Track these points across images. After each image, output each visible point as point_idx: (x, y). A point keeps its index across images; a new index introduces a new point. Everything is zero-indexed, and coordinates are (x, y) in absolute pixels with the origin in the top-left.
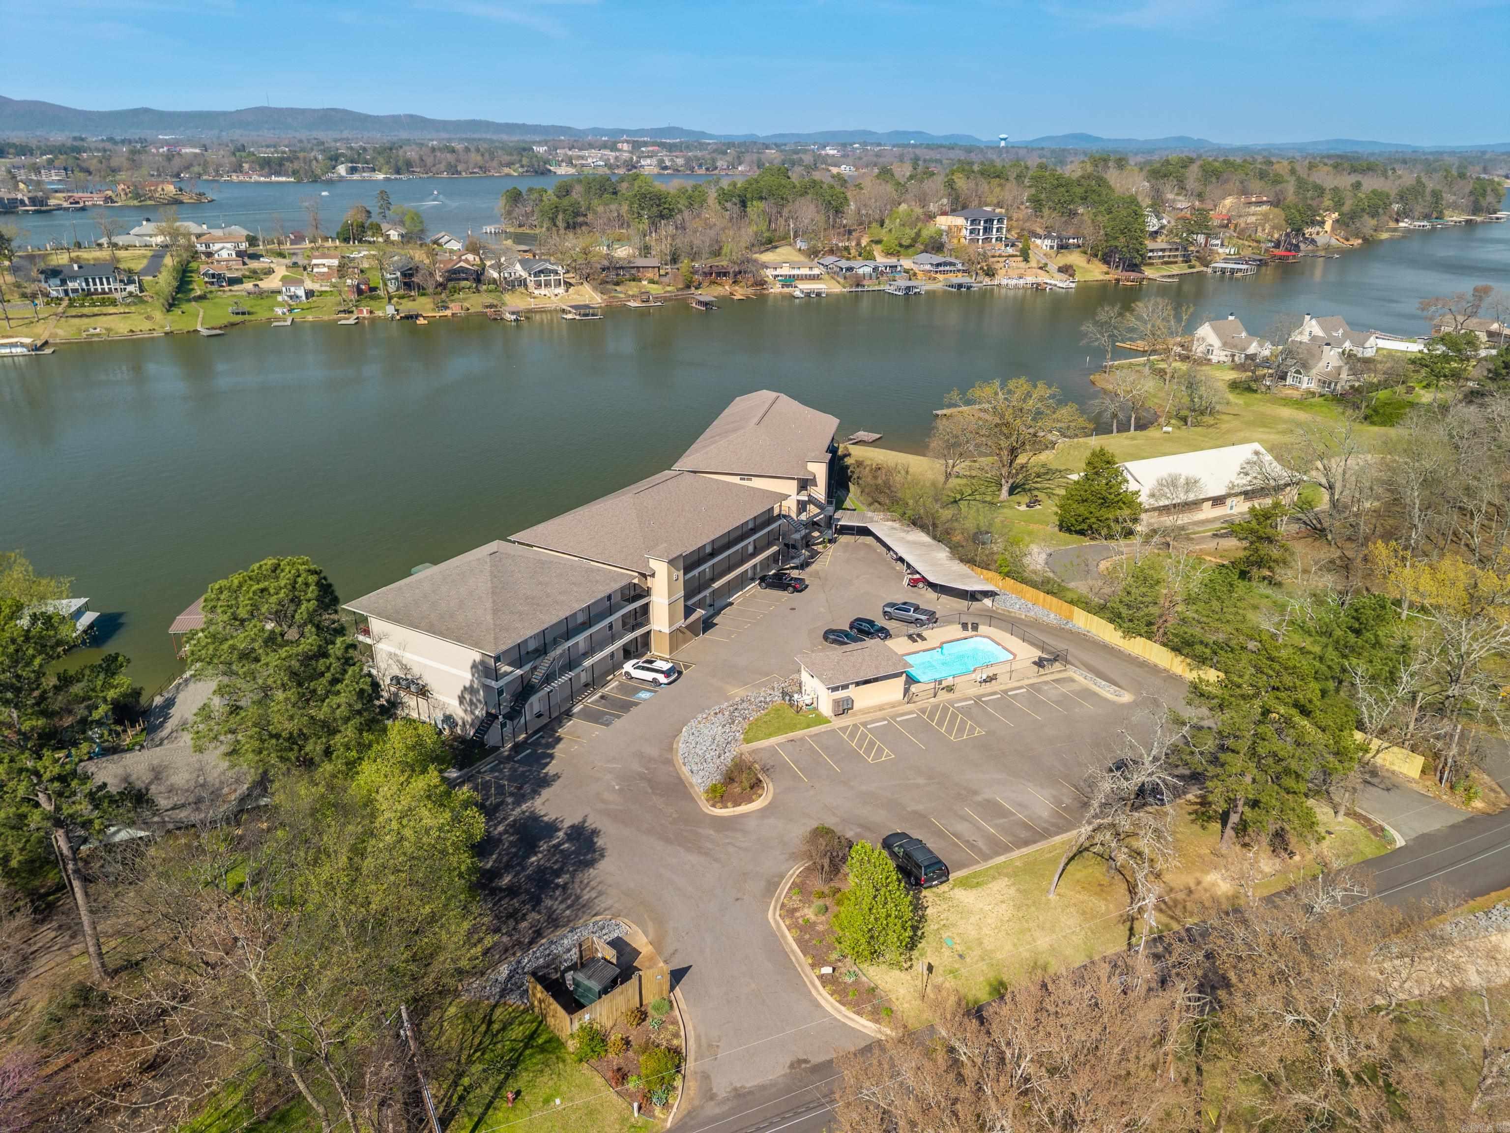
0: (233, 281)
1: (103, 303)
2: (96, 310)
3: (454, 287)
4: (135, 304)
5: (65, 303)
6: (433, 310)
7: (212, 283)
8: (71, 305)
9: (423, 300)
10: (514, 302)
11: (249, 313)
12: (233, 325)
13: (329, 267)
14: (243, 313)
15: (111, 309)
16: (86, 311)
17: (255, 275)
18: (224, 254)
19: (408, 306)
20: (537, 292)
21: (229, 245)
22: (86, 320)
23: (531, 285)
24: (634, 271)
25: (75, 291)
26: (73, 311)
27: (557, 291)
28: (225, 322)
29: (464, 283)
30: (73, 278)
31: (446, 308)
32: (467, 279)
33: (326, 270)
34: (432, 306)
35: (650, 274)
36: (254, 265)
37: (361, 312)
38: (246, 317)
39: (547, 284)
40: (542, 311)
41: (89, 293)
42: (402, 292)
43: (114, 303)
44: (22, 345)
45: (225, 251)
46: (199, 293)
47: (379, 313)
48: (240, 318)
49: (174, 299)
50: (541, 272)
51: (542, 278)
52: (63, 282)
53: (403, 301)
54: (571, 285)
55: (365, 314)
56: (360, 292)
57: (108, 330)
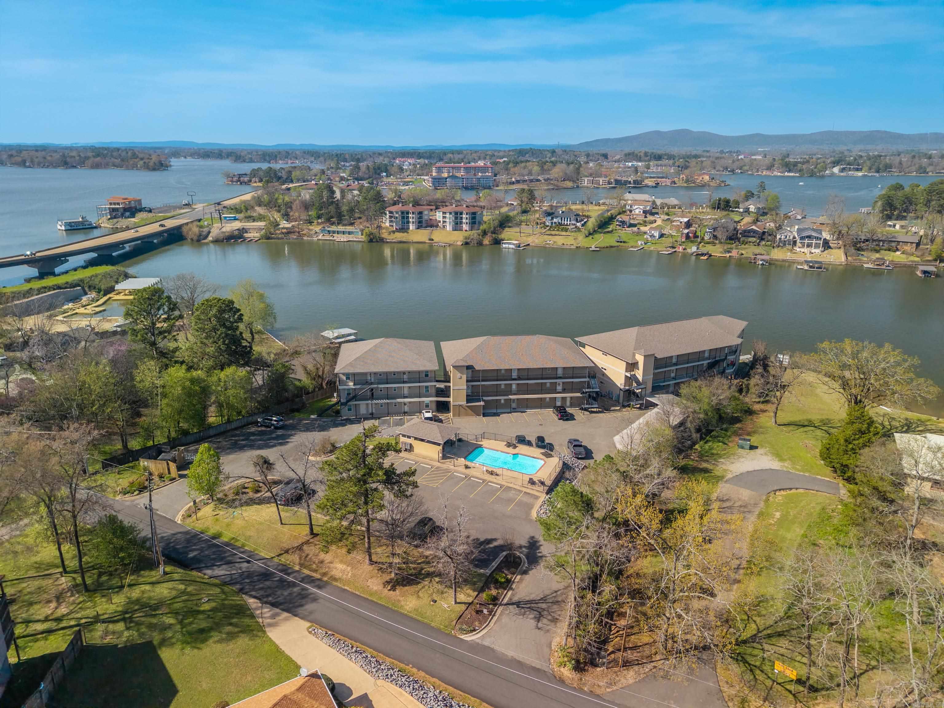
0: (632, 225)
1: (562, 230)
2: (557, 233)
3: (743, 241)
4: (575, 231)
5: (548, 228)
6: (721, 252)
7: (620, 226)
8: (550, 230)
9: (718, 246)
10: (777, 254)
11: (624, 242)
12: (612, 247)
13: (681, 222)
14: (621, 242)
15: (564, 233)
16: (553, 233)
17: (645, 223)
18: (637, 211)
19: (709, 248)
20: (798, 250)
21: (641, 207)
22: (550, 237)
23: (798, 244)
24: (894, 244)
25: (555, 223)
26: (548, 232)
27: (813, 250)
28: (608, 245)
29: (751, 239)
30: (557, 217)
31: (729, 252)
32: (754, 237)
33: (679, 224)
34: (721, 250)
35: (907, 248)
36: (650, 218)
37: (679, 248)
38: (622, 244)
39: (809, 246)
40: (793, 262)
41: (560, 224)
42: (712, 240)
43: (566, 230)
44: (513, 244)
45: (638, 210)
46: (610, 229)
47: (689, 251)
48: (619, 244)
49: (595, 231)
50: (809, 237)
51: (806, 241)
52: (552, 219)
53: (707, 245)
54: (829, 247)
55: (681, 250)
56: (688, 236)
57: (555, 242)
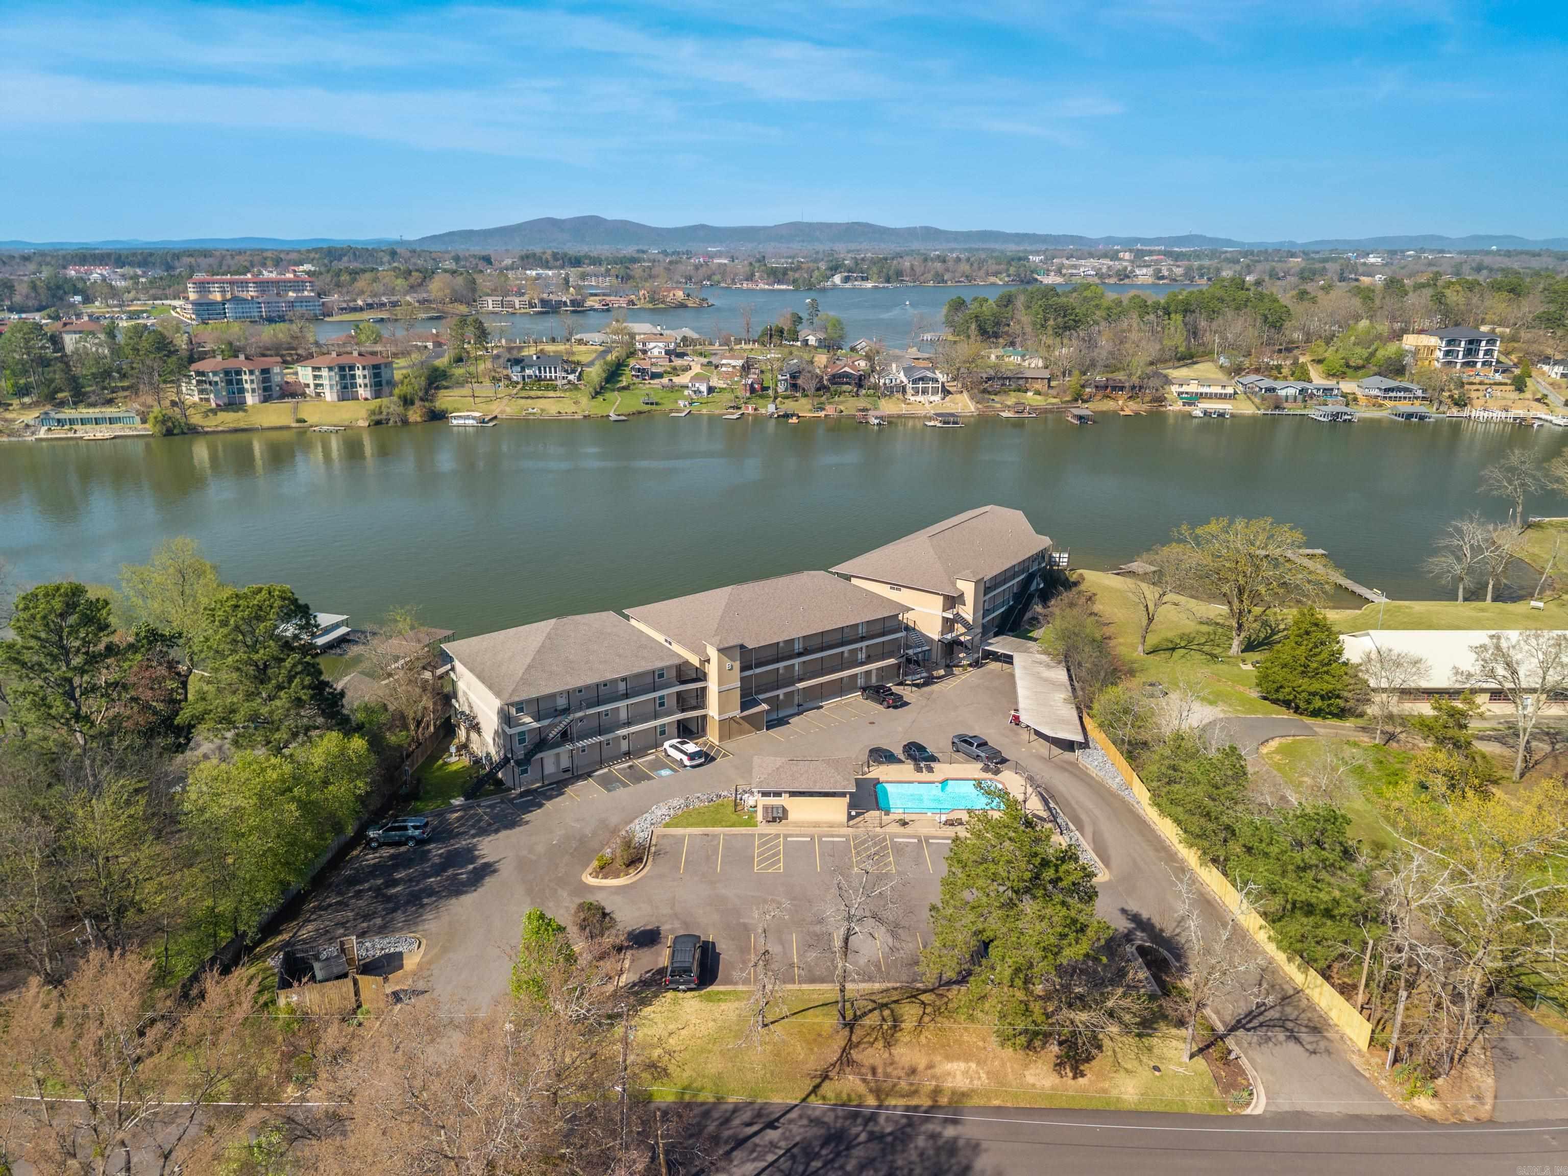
0: (655, 376)
1: (547, 388)
2: (540, 393)
3: (836, 391)
4: (571, 390)
5: (520, 386)
6: (810, 411)
7: (638, 377)
8: (523, 389)
9: (803, 401)
10: (889, 407)
11: (657, 404)
12: (640, 413)
13: (734, 367)
14: (652, 404)
15: (551, 394)
16: (532, 393)
17: (675, 371)
18: (656, 352)
19: (790, 406)
20: (912, 398)
21: (661, 345)
22: (529, 401)
23: (910, 391)
24: (1021, 382)
25: (530, 377)
26: (524, 394)
27: (932, 398)
28: (634, 410)
29: (846, 387)
30: (530, 366)
31: (823, 409)
32: (849, 384)
33: (730, 369)
34: (810, 407)
35: (1038, 386)
36: (678, 362)
37: (747, 408)
38: (654, 407)
39: (925, 391)
40: (913, 417)
41: (539, 379)
42: (789, 393)
43: (555, 388)
44: (474, 418)
45: (657, 349)
46: (624, 384)
47: (763, 411)
48: (649, 407)
49: (602, 388)
50: (922, 379)
51: (920, 385)
52: (523, 369)
53: (786, 401)
54: (949, 392)
55: (750, 411)
56: (752, 390)
57: (542, 410)
